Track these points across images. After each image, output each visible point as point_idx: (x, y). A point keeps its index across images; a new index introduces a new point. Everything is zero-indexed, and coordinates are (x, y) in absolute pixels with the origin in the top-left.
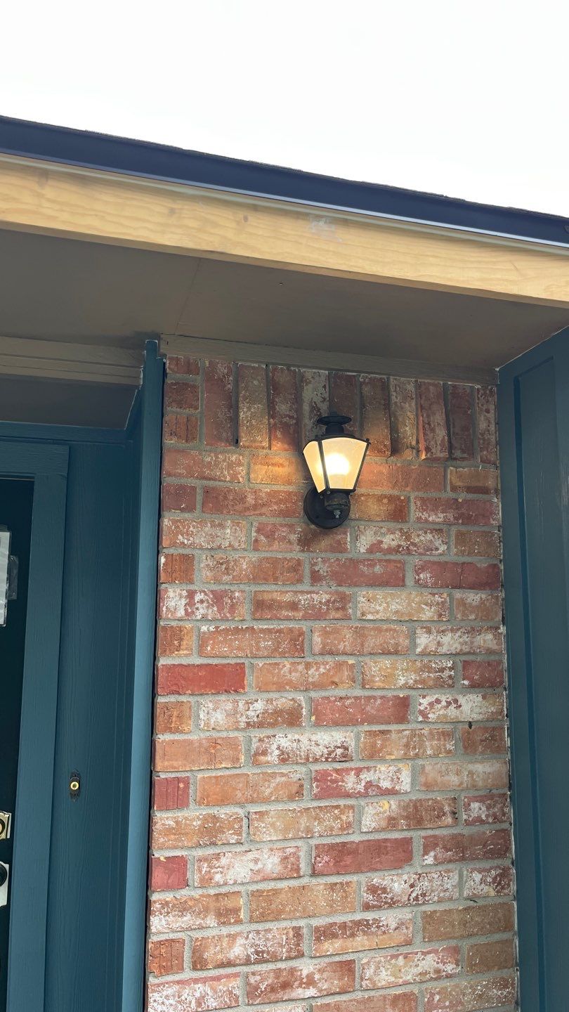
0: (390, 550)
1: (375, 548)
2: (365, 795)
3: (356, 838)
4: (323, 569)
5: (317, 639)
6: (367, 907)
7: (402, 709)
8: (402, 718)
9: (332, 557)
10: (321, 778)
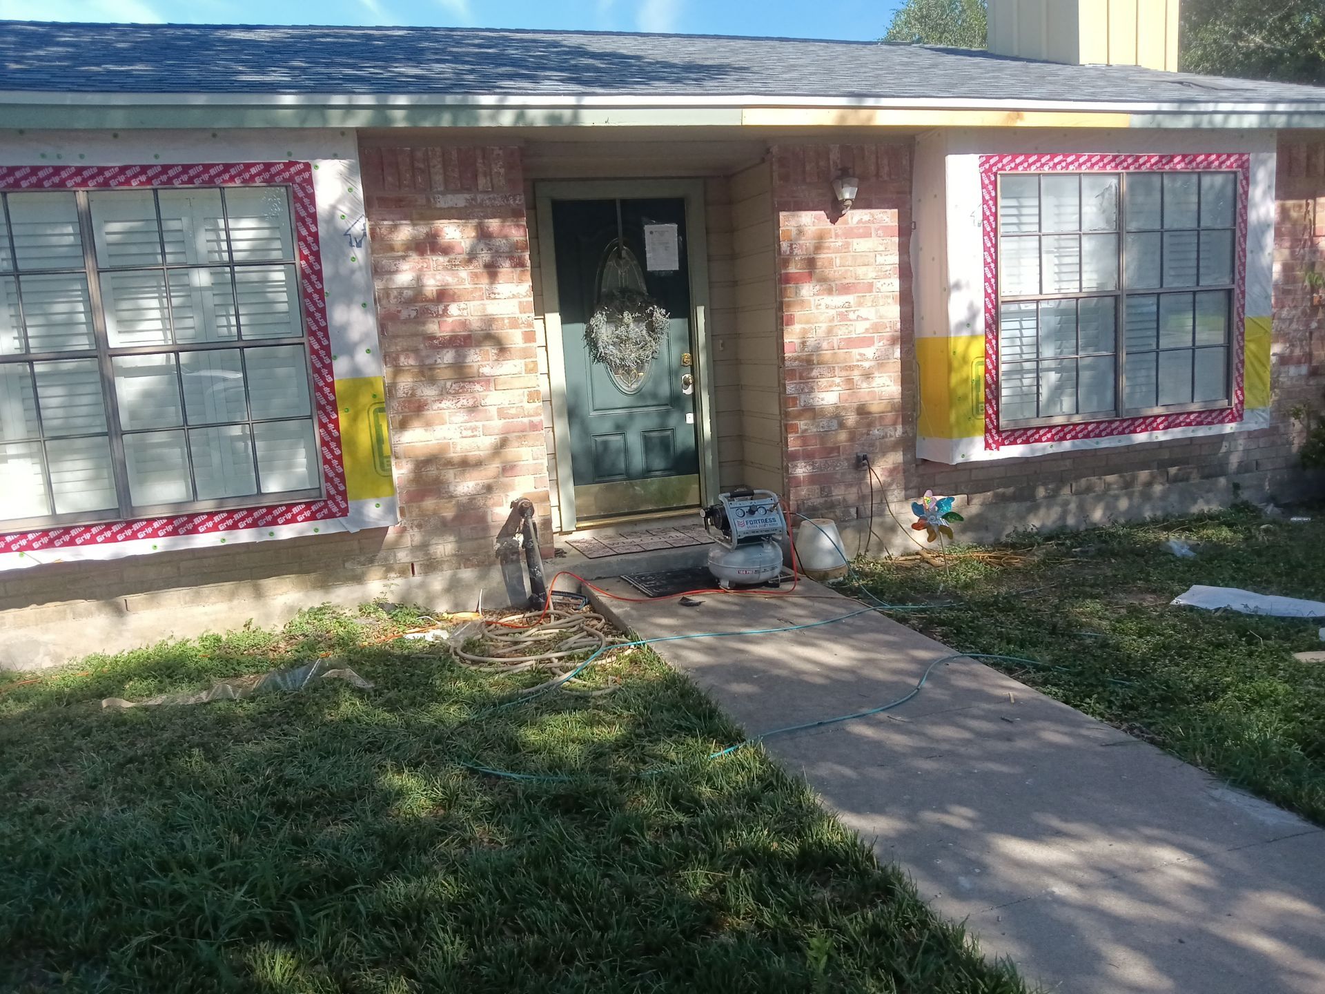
0: (866, 222)
1: (860, 221)
2: (857, 320)
3: (854, 336)
4: (840, 232)
5: (838, 261)
6: (858, 361)
7: (870, 287)
8: (871, 291)
9: (843, 226)
10: (840, 314)
